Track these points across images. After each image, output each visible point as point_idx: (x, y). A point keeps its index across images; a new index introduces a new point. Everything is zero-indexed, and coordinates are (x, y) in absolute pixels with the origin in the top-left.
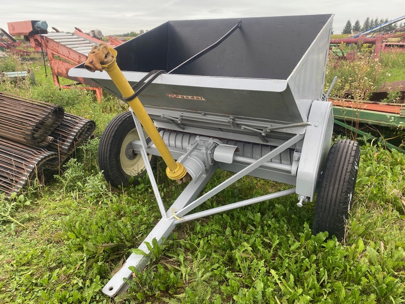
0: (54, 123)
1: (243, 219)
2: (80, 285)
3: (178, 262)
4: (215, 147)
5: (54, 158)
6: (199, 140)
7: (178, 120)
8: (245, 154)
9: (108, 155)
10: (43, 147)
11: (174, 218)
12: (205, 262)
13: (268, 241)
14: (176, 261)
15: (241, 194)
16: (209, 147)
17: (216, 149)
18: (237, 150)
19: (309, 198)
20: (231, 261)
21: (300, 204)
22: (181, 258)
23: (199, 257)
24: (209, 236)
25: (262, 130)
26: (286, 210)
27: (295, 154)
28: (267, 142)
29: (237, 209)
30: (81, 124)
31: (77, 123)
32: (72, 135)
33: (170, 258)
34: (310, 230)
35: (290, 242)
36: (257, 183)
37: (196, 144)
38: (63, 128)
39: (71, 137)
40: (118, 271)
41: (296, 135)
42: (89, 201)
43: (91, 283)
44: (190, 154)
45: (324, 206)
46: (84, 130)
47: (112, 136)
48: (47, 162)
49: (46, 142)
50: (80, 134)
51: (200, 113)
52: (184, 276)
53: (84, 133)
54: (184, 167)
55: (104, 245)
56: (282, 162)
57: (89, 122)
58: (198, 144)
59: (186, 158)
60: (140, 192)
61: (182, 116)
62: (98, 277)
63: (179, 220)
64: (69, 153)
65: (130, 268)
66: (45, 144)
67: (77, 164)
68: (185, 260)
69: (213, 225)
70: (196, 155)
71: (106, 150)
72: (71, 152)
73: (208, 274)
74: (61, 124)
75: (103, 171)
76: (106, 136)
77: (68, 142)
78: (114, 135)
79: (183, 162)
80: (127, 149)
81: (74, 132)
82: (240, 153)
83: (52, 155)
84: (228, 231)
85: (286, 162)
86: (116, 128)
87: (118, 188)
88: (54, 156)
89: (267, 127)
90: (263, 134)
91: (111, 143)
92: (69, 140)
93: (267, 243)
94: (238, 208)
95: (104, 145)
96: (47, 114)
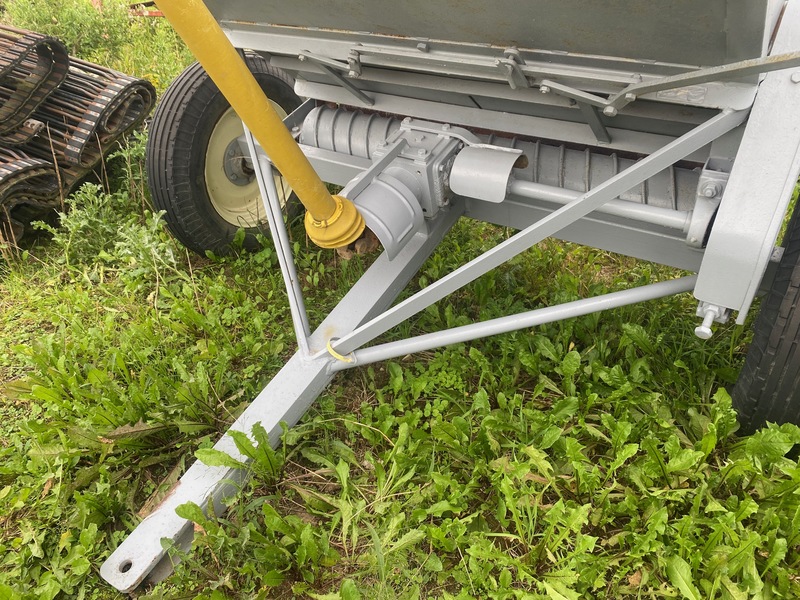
0: (44, 85)
1: (526, 360)
2: (36, 551)
3: (335, 480)
4: (456, 152)
5: (42, 177)
6: (408, 130)
7: (348, 67)
8: (542, 177)
9: (169, 170)
10: (17, 148)
11: (328, 354)
12: (411, 486)
13: (598, 434)
14: (328, 478)
15: (521, 285)
16: (437, 151)
17: (459, 158)
18: (520, 163)
19: (731, 313)
20: (486, 492)
21: (704, 330)
22: (343, 471)
23: (394, 470)
24: (428, 406)
25: (606, 96)
26: (654, 341)
27: (708, 179)
28: (610, 140)
29: (508, 334)
30: (115, 89)
31: (105, 86)
32: (90, 118)
33: (315, 466)
34: (733, 412)
35: (668, 446)
36: (564, 257)
37: (400, 141)
38: (69, 99)
39: (88, 122)
40: (163, 499)
41: (717, 111)
42: (126, 291)
43: (74, 544)
44: (378, 172)
46: (122, 106)
47: (177, 118)
48: (21, 187)
49: (25, 134)
50: (113, 115)
51: (413, 44)
52: (345, 530)
53: (123, 112)
54: (358, 213)
55: (121, 430)
56: (649, 201)
57: (134, 84)
58: (405, 142)
59: (365, 185)
60: (260, 270)
61: (360, 53)
62: (94, 527)
63: (342, 362)
64: (85, 165)
65: (181, 511)
66: (20, 138)
67: (103, 198)
68: (355, 473)
69: (440, 370)
70: (399, 178)
71: (163, 158)
72: (91, 163)
73: (415, 535)
74: (64, 87)
75: (164, 212)
76: (164, 118)
77: (80, 135)
78: (184, 115)
79: (355, 195)
80: (228, 156)
81: (96, 109)
82: (528, 171)
83: (36, 168)
84: (481, 399)
85: (660, 202)
86: (189, 95)
87: (204, 256)
88: (44, 172)
89: (626, 85)
90: (610, 110)
91: (177, 139)
92: (83, 131)
93: (594, 438)
94: (514, 331)
95: (158, 143)
96: (14, 57)
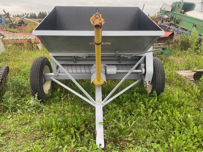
7: (84, 57)
9: (38, 83)
17: (107, 68)
26: (140, 89)
45: (158, 83)
75: (37, 93)
90: (129, 58)
